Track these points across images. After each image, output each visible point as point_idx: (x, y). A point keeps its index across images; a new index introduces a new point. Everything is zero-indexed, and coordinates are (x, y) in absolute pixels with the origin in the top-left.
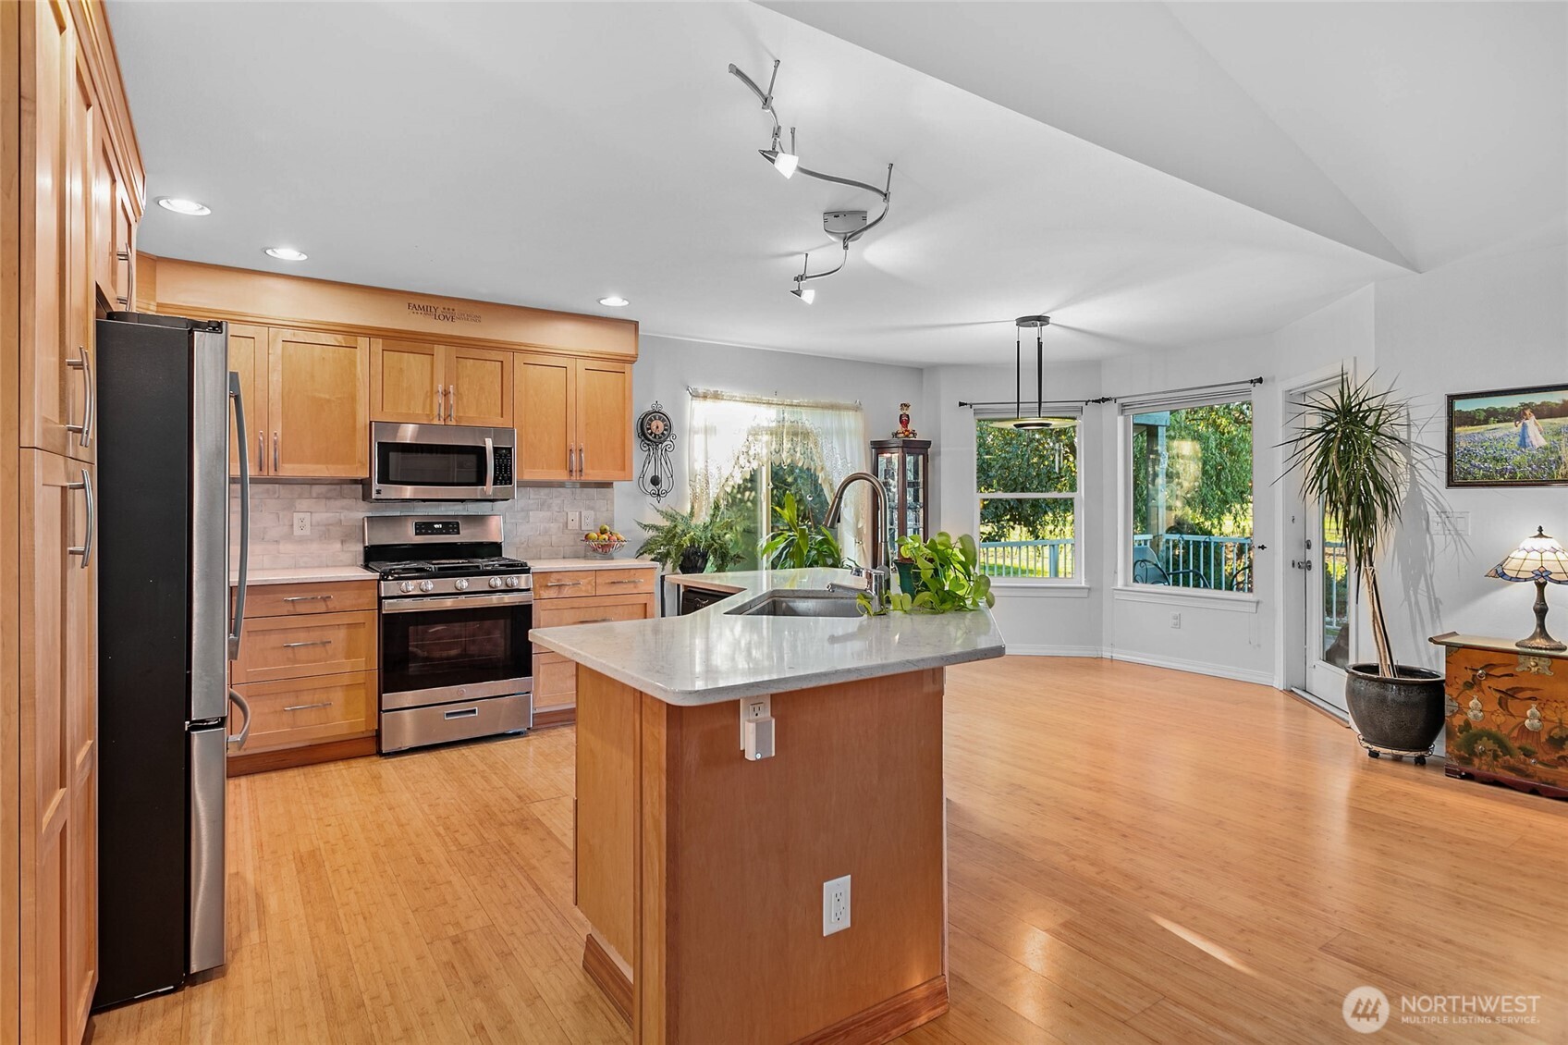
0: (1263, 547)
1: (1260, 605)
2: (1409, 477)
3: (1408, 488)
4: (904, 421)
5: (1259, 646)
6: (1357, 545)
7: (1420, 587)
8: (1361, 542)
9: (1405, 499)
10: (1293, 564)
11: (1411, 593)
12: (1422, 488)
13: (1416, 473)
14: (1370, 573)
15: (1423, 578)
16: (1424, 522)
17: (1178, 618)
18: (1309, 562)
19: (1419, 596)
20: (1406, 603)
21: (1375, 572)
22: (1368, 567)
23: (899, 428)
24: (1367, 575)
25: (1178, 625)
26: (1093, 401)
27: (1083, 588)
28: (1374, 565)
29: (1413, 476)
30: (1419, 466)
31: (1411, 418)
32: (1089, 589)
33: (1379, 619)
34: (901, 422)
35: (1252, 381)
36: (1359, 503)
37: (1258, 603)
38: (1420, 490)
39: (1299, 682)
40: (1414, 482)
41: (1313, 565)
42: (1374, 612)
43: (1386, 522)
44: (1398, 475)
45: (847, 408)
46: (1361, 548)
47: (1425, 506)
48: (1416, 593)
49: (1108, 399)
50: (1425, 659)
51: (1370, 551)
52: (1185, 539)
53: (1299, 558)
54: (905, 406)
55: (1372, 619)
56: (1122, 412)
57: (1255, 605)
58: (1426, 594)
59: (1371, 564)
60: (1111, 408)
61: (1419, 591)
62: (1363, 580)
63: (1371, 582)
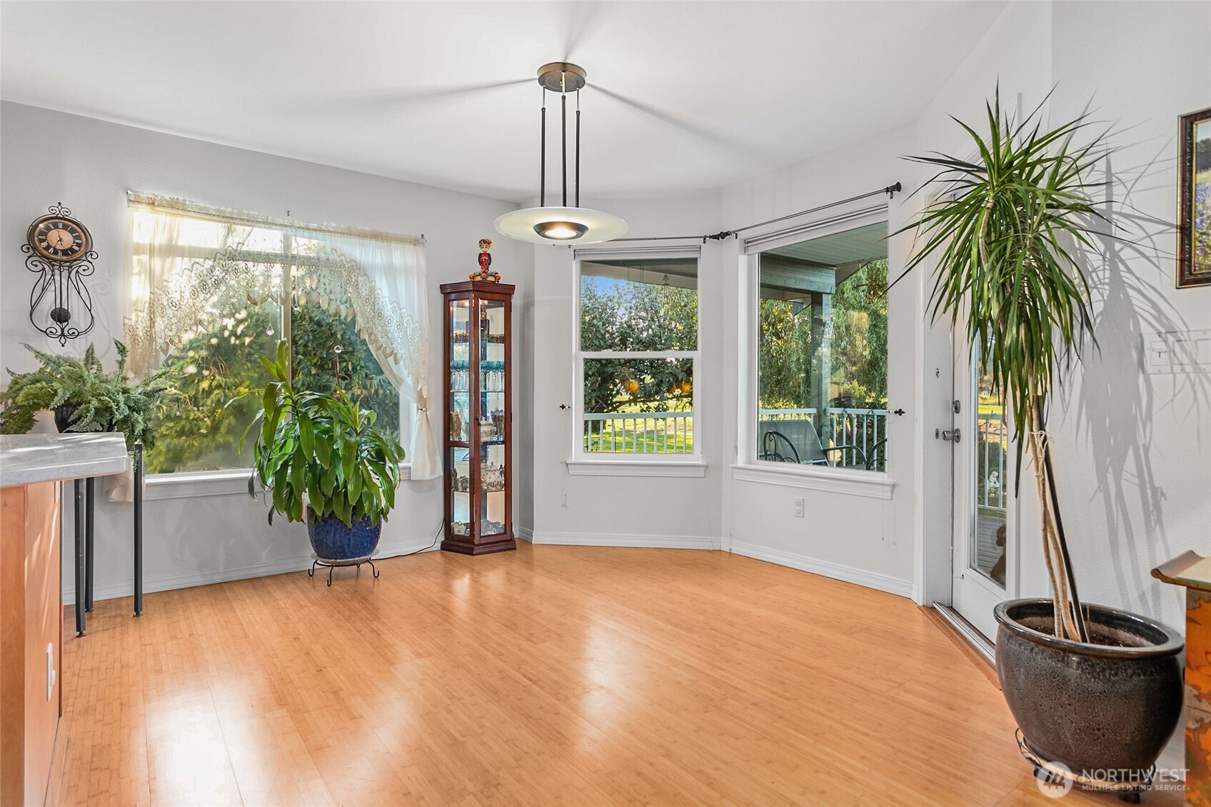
0: (900, 412)
1: (896, 489)
2: (1108, 274)
3: (1106, 294)
4: (485, 260)
5: (894, 543)
6: (1018, 393)
7: (1126, 467)
8: (1023, 386)
9: (1101, 314)
10: (937, 434)
11: (1110, 477)
12: (1130, 291)
13: (1121, 267)
14: (1039, 442)
15: (1131, 452)
16: (1134, 354)
17: (801, 504)
18: (958, 430)
19: (1123, 482)
20: (1101, 495)
21: (1049, 441)
22: (1036, 432)
23: (479, 269)
24: (1034, 446)
25: (801, 514)
26: (711, 237)
27: (698, 466)
28: (1047, 428)
29: (1115, 271)
30: (1126, 254)
31: (1113, 171)
32: (706, 467)
33: (1055, 527)
34: (481, 262)
35: (887, 190)
36: (1022, 317)
37: (894, 486)
38: (1127, 296)
39: (944, 597)
40: (1117, 283)
41: (963, 435)
42: (1046, 513)
43: (1068, 350)
44: (1090, 274)
45: (401, 240)
46: (1023, 398)
47: (1137, 324)
48: (1118, 479)
49: (728, 234)
50: (1133, 595)
51: (1039, 402)
52: (849, 413)
53: (945, 426)
54: (485, 242)
55: (1041, 525)
56: (745, 250)
57: (890, 488)
58: (1136, 480)
59: (1042, 427)
60: (732, 245)
61: (1124, 475)
62: (1028, 456)
63: (1042, 458)
